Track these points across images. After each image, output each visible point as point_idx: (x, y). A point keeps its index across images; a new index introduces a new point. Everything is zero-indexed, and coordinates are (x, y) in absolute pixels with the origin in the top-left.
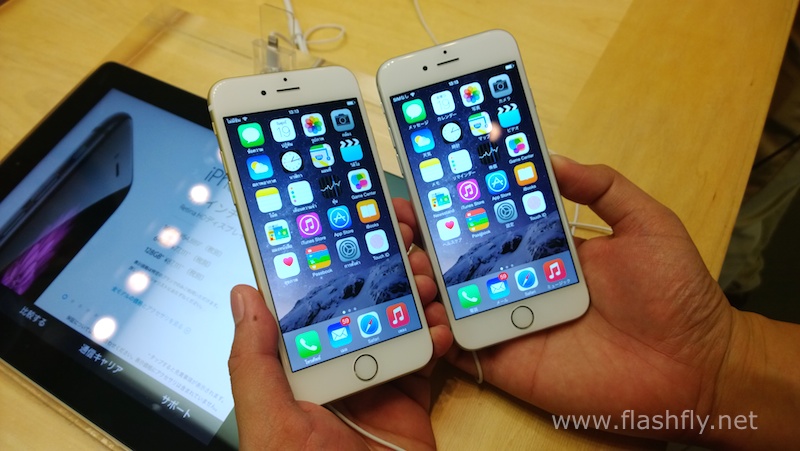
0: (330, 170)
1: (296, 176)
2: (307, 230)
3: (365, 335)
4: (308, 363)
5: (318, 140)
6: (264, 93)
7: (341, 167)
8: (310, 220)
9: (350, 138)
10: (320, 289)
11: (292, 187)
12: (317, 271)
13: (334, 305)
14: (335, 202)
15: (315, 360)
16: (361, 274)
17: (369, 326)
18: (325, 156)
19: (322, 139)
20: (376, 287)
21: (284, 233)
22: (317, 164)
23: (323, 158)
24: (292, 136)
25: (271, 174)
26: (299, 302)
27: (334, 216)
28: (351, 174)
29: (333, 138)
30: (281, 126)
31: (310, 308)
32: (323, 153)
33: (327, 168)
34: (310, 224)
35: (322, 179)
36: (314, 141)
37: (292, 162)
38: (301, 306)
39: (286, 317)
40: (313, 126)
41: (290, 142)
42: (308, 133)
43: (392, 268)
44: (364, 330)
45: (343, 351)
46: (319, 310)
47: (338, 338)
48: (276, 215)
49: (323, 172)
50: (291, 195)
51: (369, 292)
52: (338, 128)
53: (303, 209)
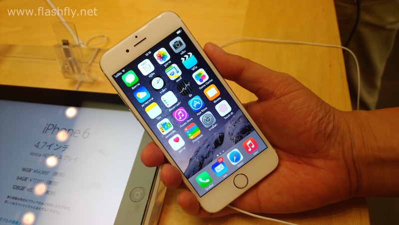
0: (181, 78)
1: (163, 91)
2: (180, 118)
3: (234, 164)
4: (207, 189)
5: (167, 64)
6: (128, 51)
7: (187, 73)
8: (180, 112)
9: (186, 54)
10: (200, 148)
11: (163, 98)
12: (194, 139)
13: (211, 154)
14: (190, 96)
15: (210, 187)
16: (220, 131)
17: (235, 158)
18: (175, 71)
19: (170, 62)
20: (232, 134)
21: (169, 125)
22: (172, 78)
23: (174, 73)
24: (152, 68)
25: (149, 96)
26: (191, 159)
27: (193, 104)
28: (194, 75)
29: (176, 59)
30: (144, 66)
31: (198, 161)
32: (174, 70)
33: (179, 78)
34: (181, 114)
35: (178, 85)
36: (165, 65)
37: (157, 83)
38: (193, 161)
39: (187, 170)
40: (162, 57)
41: (152, 72)
42: (161, 62)
43: (238, 120)
44: (233, 161)
45: (225, 176)
46: (203, 160)
47: (219, 171)
48: (160, 117)
49: (177, 81)
50: (164, 103)
51: (229, 139)
52: (177, 51)
53: (174, 107)
